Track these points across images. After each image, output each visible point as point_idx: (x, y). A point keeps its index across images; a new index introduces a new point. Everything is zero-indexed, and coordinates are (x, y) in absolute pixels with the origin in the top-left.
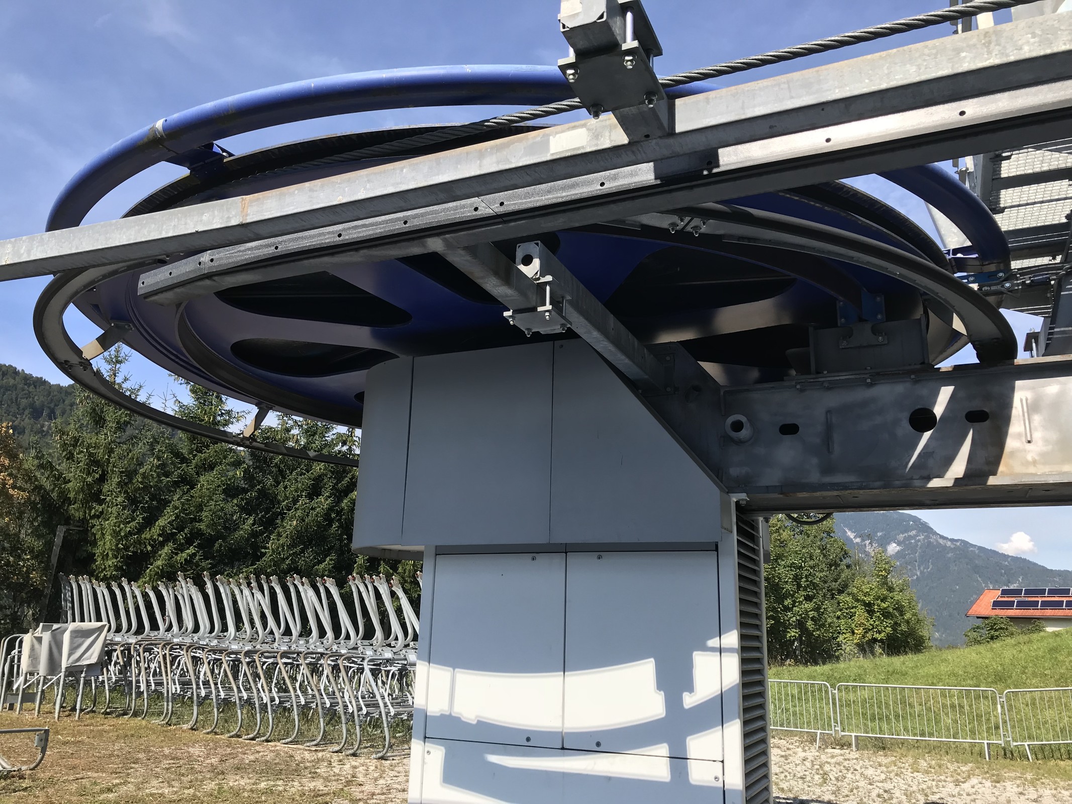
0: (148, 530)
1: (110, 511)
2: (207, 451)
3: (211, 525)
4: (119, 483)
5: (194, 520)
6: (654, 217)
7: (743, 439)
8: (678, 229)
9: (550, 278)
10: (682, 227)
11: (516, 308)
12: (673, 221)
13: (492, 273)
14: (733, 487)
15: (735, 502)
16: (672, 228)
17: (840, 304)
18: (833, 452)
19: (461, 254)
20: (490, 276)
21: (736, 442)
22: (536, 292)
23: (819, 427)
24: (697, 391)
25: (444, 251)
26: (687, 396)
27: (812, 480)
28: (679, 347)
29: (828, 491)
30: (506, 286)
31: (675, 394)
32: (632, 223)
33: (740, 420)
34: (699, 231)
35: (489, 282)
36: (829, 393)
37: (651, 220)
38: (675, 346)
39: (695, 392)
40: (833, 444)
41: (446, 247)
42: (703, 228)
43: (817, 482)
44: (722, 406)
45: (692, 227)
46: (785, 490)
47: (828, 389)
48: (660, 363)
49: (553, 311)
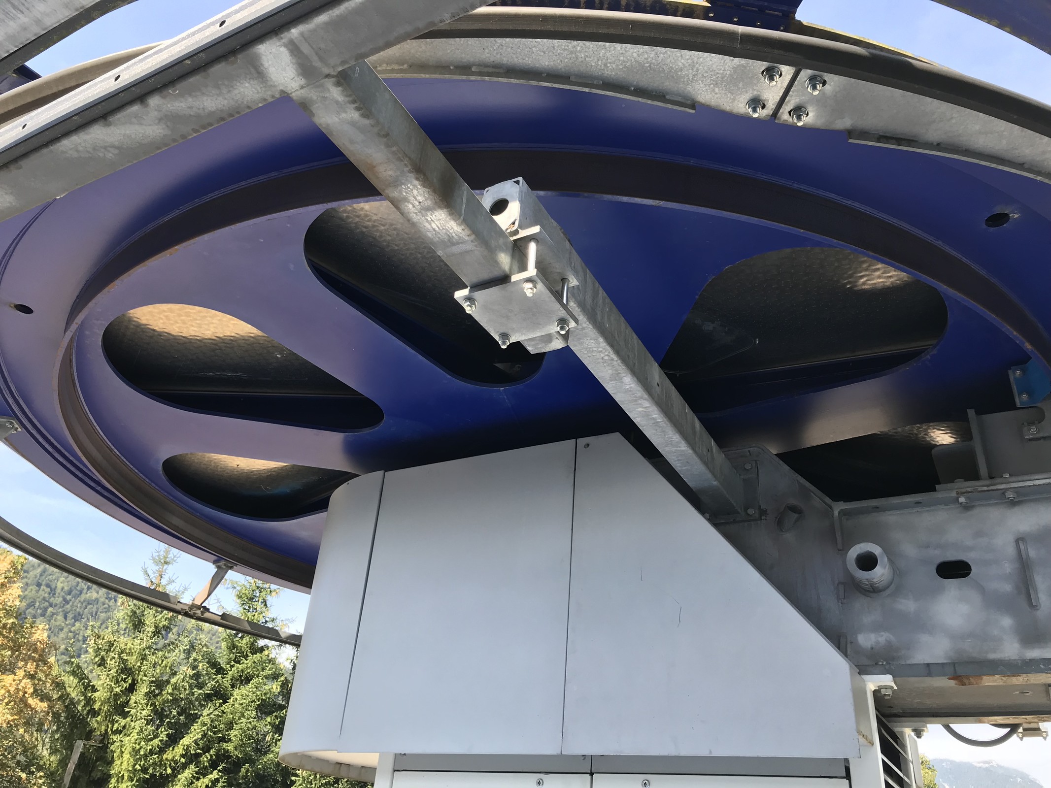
0: (171, 749)
1: (132, 726)
2: (246, 662)
3: (241, 746)
4: (147, 694)
5: (223, 739)
6: (720, 81)
7: (878, 583)
8: (764, 115)
9: (536, 229)
10: (772, 109)
11: (475, 280)
12: (756, 93)
13: (410, 167)
14: (866, 665)
15: (873, 691)
16: (754, 110)
17: (1015, 374)
18: (1038, 608)
19: (337, 102)
20: (408, 178)
21: (865, 590)
22: (511, 251)
23: (1006, 565)
24: (795, 513)
25: (302, 91)
26: (780, 523)
27: (1006, 655)
28: (763, 450)
29: (1042, 673)
30: (445, 210)
31: (761, 520)
32: (679, 99)
33: (871, 552)
34: (804, 118)
35: (412, 199)
36: (1016, 510)
37: (713, 90)
38: (758, 449)
39: (794, 514)
40: (1037, 593)
41: (303, 77)
42: (811, 112)
43: (1017, 658)
44: (838, 535)
45: (792, 108)
46: (960, 671)
47: (1013, 503)
48: (735, 471)
49: (539, 280)
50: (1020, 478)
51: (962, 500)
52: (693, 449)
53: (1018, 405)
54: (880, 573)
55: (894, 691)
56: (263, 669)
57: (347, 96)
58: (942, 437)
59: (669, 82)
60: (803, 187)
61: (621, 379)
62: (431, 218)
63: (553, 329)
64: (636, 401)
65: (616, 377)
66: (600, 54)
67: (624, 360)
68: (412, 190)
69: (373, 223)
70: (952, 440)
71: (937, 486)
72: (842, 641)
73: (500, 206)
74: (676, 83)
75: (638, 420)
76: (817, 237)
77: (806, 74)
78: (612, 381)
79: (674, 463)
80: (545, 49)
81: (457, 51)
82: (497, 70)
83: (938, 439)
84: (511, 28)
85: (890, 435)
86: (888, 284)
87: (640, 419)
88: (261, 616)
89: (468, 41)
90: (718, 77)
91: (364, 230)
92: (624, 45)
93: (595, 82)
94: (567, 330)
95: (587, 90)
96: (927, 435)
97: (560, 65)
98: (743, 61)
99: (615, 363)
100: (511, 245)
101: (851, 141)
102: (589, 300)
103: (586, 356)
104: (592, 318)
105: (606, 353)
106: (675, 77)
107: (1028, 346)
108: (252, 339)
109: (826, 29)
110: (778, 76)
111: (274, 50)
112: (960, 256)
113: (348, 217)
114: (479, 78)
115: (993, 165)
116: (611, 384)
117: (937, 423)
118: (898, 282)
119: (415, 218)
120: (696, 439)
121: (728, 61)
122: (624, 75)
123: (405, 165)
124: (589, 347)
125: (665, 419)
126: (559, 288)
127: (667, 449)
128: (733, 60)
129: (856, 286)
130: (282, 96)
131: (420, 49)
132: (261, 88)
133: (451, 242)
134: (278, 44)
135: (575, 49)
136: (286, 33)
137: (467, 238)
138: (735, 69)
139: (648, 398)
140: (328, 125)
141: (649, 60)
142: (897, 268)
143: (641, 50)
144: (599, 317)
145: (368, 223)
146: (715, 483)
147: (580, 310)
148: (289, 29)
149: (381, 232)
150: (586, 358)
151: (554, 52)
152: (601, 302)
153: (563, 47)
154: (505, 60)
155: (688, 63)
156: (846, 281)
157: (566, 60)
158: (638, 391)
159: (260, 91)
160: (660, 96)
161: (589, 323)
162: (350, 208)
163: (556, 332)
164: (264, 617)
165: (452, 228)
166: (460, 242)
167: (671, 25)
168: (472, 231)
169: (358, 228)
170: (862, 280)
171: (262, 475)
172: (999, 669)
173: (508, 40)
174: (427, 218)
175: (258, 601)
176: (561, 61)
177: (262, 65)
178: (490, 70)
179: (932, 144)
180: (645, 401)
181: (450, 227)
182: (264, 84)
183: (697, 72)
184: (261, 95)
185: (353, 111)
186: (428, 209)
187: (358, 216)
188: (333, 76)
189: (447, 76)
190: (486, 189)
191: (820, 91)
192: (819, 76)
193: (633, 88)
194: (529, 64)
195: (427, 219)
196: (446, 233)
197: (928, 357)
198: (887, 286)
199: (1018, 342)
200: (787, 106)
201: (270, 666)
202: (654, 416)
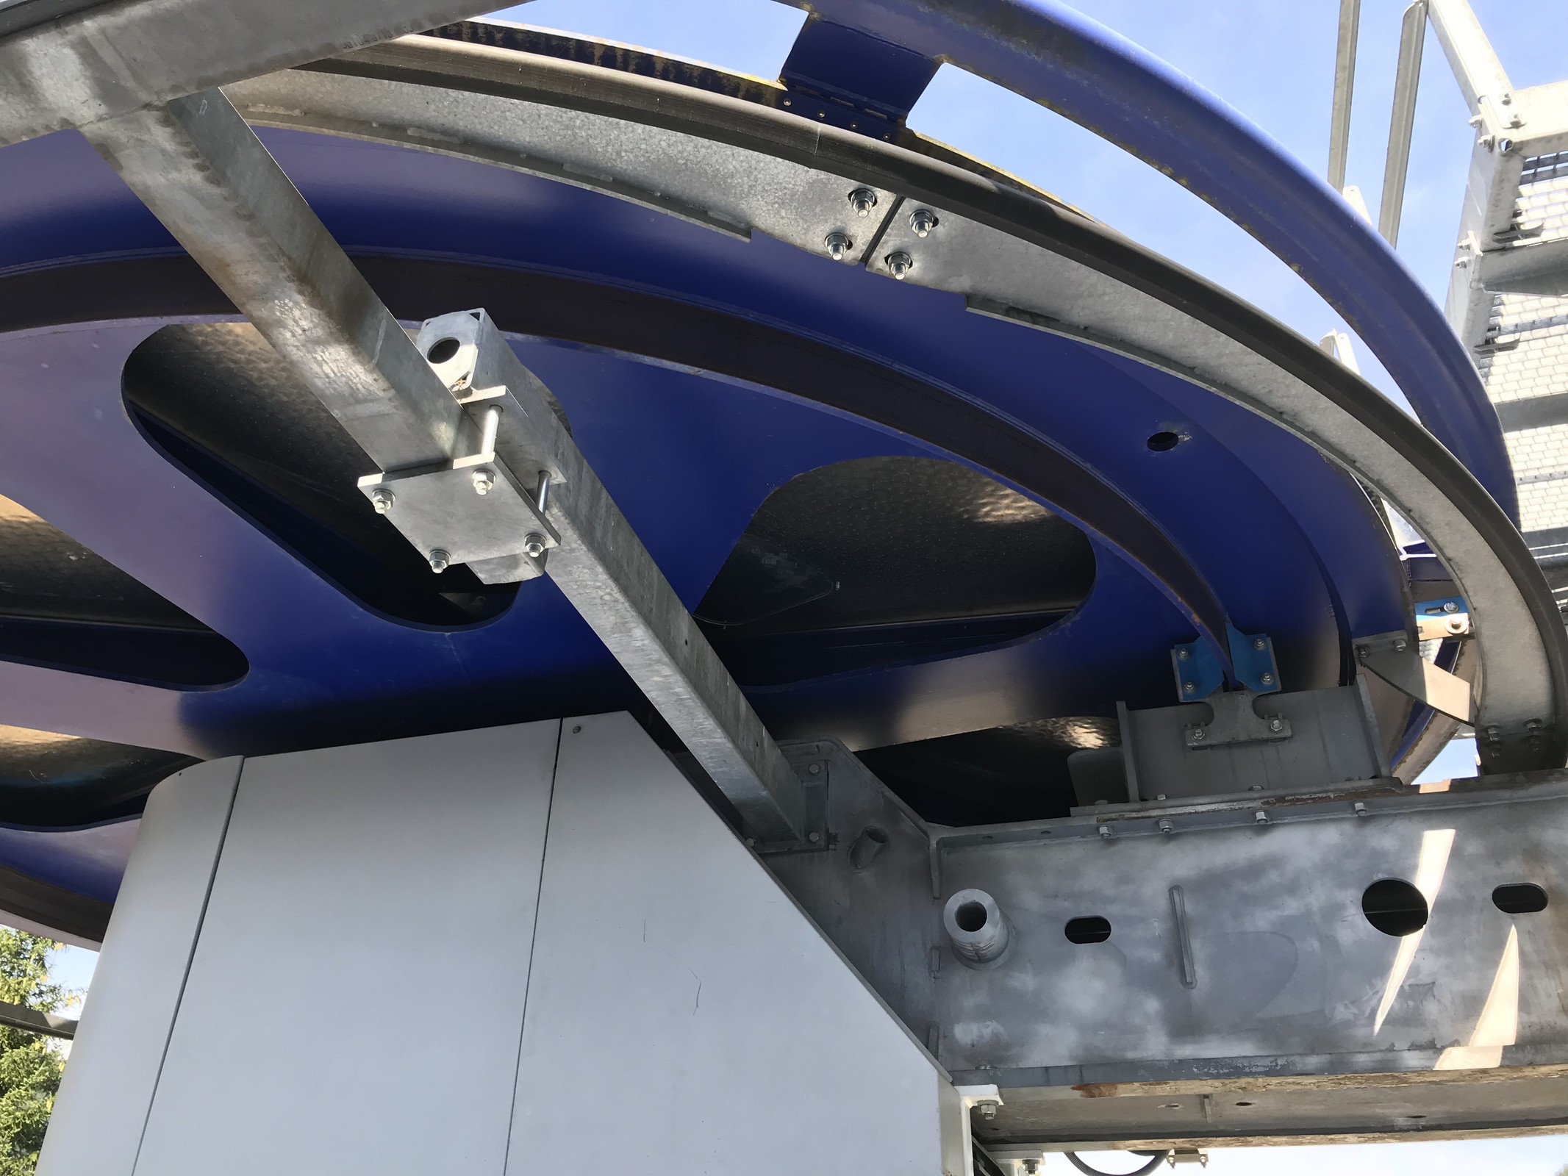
6: (787, 200)
7: (986, 949)
8: (850, 258)
9: (499, 391)
10: (861, 251)
11: (394, 461)
12: (840, 224)
13: (289, 273)
14: (963, 1071)
15: (971, 1109)
16: (836, 249)
17: (1179, 656)
18: (1194, 984)
19: (164, 152)
20: (286, 289)
21: (969, 959)
22: (457, 423)
23: (1156, 924)
24: (877, 841)
25: (101, 125)
26: (854, 855)
27: (1150, 1054)
28: (838, 747)
29: (1194, 1079)
30: (346, 346)
31: (828, 849)
32: (728, 219)
33: (977, 903)
34: (906, 269)
35: (291, 323)
36: (1172, 846)
37: (778, 213)
38: (830, 743)
39: (874, 842)
40: (1192, 964)
41: (104, 103)
42: (916, 261)
43: (1164, 1058)
44: (935, 875)
45: (889, 253)
46: (1089, 1077)
47: (1169, 837)
48: (796, 776)
49: (498, 471)
50: (1179, 802)
51: (1103, 830)
52: (734, 742)
53: (1181, 698)
54: (989, 934)
55: (999, 1109)
56: (29, 1073)
57: (181, 144)
58: (1087, 737)
59: (714, 192)
60: (906, 370)
61: (629, 630)
62: (322, 357)
63: (519, 548)
64: (650, 665)
65: (622, 627)
66: (610, 135)
67: (636, 603)
68: (291, 309)
69: (247, 356)
70: (1099, 743)
71: (1072, 810)
72: (933, 1034)
73: (445, 350)
74: (724, 194)
75: (652, 695)
76: (922, 443)
77: (910, 205)
78: (614, 634)
79: (705, 762)
80: (525, 116)
81: (384, 100)
82: (447, 139)
83: (1081, 741)
84: (472, 76)
85: (1016, 731)
86: (1019, 517)
87: (655, 693)
88: (34, 983)
89: (402, 86)
90: (785, 194)
91: (232, 365)
92: (648, 127)
93: (602, 177)
94: (541, 551)
95: (588, 187)
96: (1065, 733)
97: (548, 143)
98: (823, 175)
99: (620, 606)
100: (456, 412)
101: (969, 309)
102: (583, 508)
103: (575, 593)
104: (588, 536)
105: (608, 591)
106: (723, 186)
107: (1196, 619)
108: (24, 527)
109: (946, 148)
110: (871, 204)
111: (51, 50)
112: (1114, 486)
113: (205, 343)
114: (418, 147)
115: (1156, 366)
116: (614, 638)
117: (1078, 718)
118: (1032, 516)
119: (296, 354)
120: (740, 727)
121: (800, 171)
122: (646, 173)
123: (281, 267)
124: (581, 579)
125: (693, 695)
126: (534, 485)
127: (695, 740)
128: (808, 171)
129: (977, 518)
130: (64, 128)
131: (323, 89)
132: (26, 110)
133: (354, 397)
134: (60, 41)
135: (571, 123)
136: (74, 26)
137: (381, 394)
138: (811, 185)
139: (669, 662)
140: (147, 188)
141: (685, 154)
142: (1031, 498)
143: (674, 139)
144: (598, 535)
145: (239, 355)
146: (764, 793)
147: (567, 521)
148: (80, 20)
149: (261, 372)
150: (575, 596)
151: (540, 122)
152: (603, 511)
153: (554, 117)
154: (461, 125)
155: (741, 166)
156: (962, 509)
157: (558, 138)
158: (655, 651)
159: (24, 115)
160: (699, 210)
161: (582, 542)
162: (209, 329)
163: (524, 553)
164: (37, 984)
165: (357, 376)
166: (369, 399)
167: (719, 107)
168: (390, 383)
169: (222, 362)
170: (985, 510)
171: (33, 753)
172: (1139, 1074)
173: (467, 94)
174: (316, 356)
175: (30, 958)
176: (550, 138)
177: (30, 72)
178: (437, 137)
179: (1078, 327)
180: (664, 667)
181: (353, 373)
182: (33, 105)
183: (756, 182)
184: (26, 122)
185: (192, 170)
186: (318, 342)
187: (223, 344)
188: (157, 108)
189: (365, 137)
190: (427, 321)
191: (928, 233)
192: (928, 211)
193: (659, 194)
194: (500, 136)
195: (315, 358)
196: (347, 383)
197: (1069, 624)
198: (1018, 520)
199: (1183, 612)
200: (883, 248)
201: (41, 1068)
202: (678, 690)
